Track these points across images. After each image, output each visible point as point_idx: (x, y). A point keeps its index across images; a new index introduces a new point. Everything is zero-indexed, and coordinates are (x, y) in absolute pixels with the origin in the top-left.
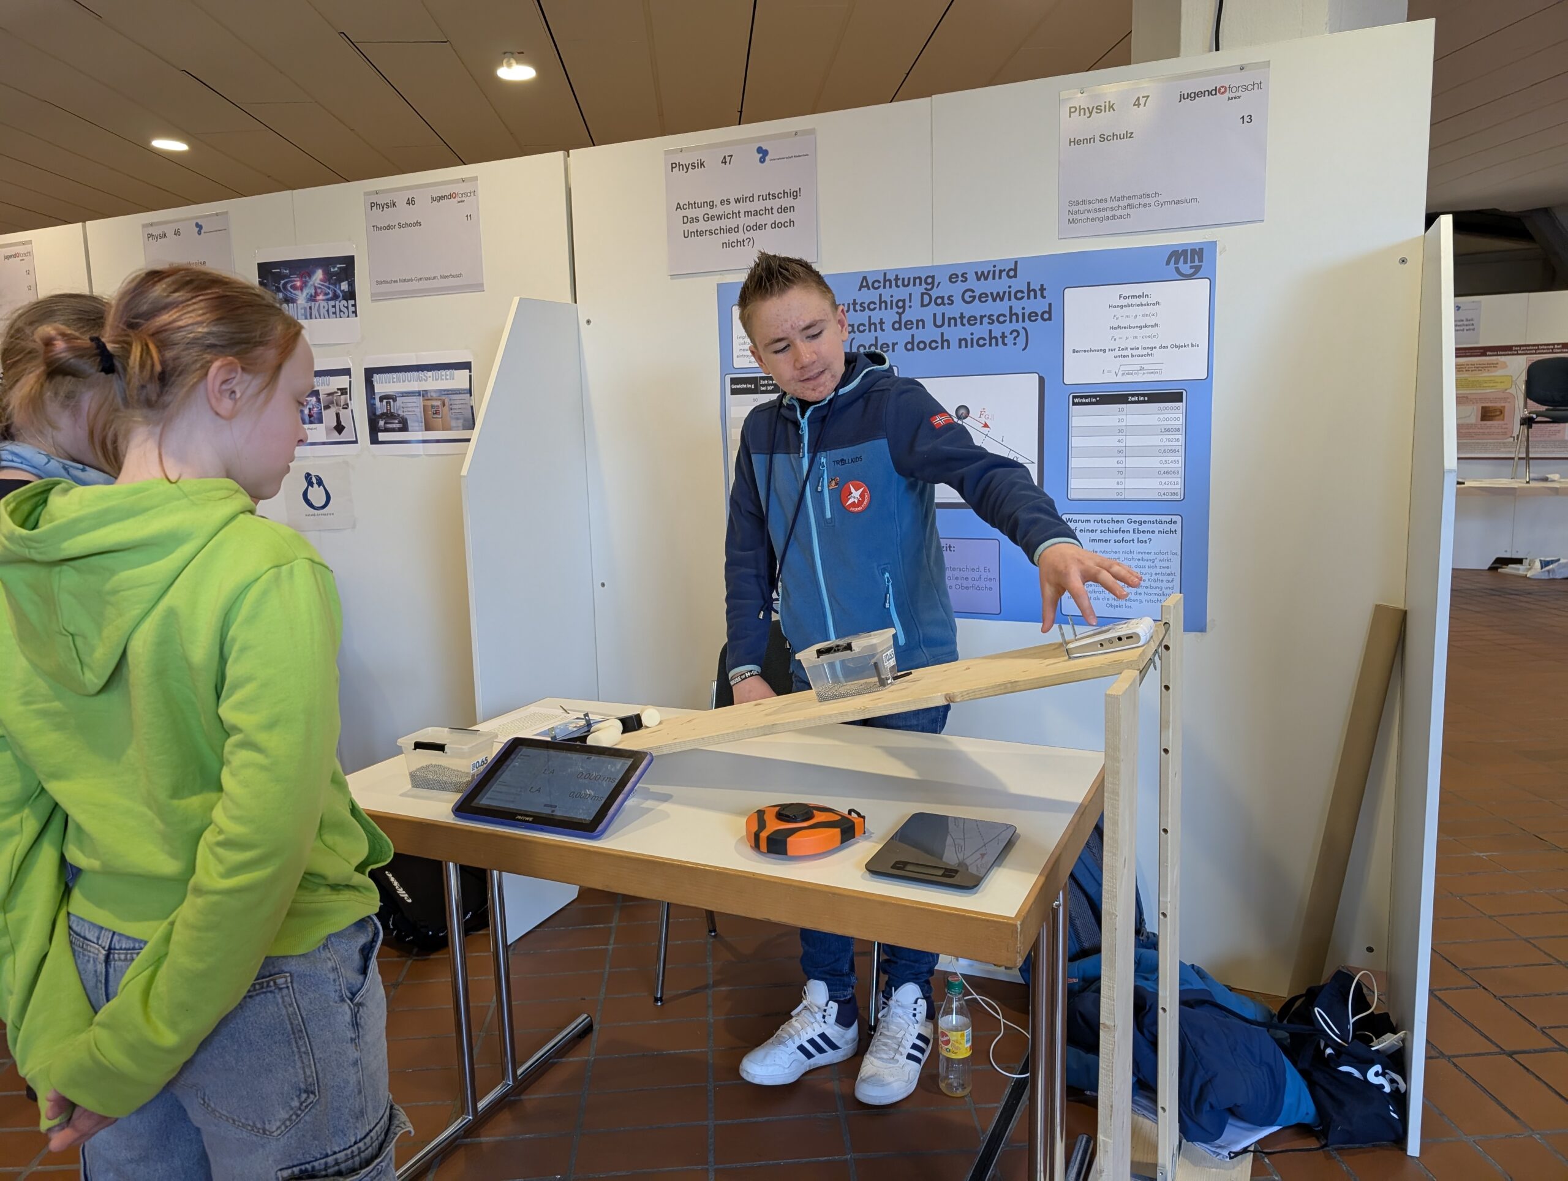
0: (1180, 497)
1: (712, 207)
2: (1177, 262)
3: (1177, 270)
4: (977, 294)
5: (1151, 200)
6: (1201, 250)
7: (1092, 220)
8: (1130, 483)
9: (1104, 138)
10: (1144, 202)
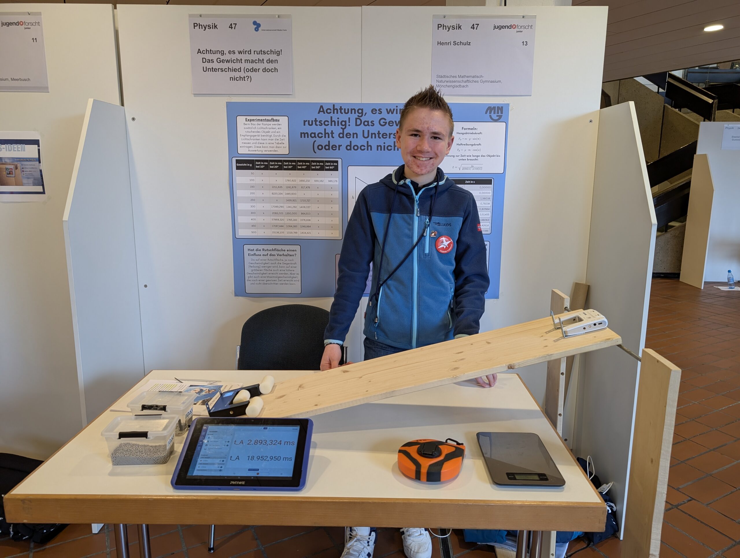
0: (489, 232)
1: (223, 54)
2: (490, 113)
3: (490, 116)
4: (388, 121)
5: (479, 79)
6: (502, 107)
7: (449, 86)
9: (455, 43)
10: (475, 79)
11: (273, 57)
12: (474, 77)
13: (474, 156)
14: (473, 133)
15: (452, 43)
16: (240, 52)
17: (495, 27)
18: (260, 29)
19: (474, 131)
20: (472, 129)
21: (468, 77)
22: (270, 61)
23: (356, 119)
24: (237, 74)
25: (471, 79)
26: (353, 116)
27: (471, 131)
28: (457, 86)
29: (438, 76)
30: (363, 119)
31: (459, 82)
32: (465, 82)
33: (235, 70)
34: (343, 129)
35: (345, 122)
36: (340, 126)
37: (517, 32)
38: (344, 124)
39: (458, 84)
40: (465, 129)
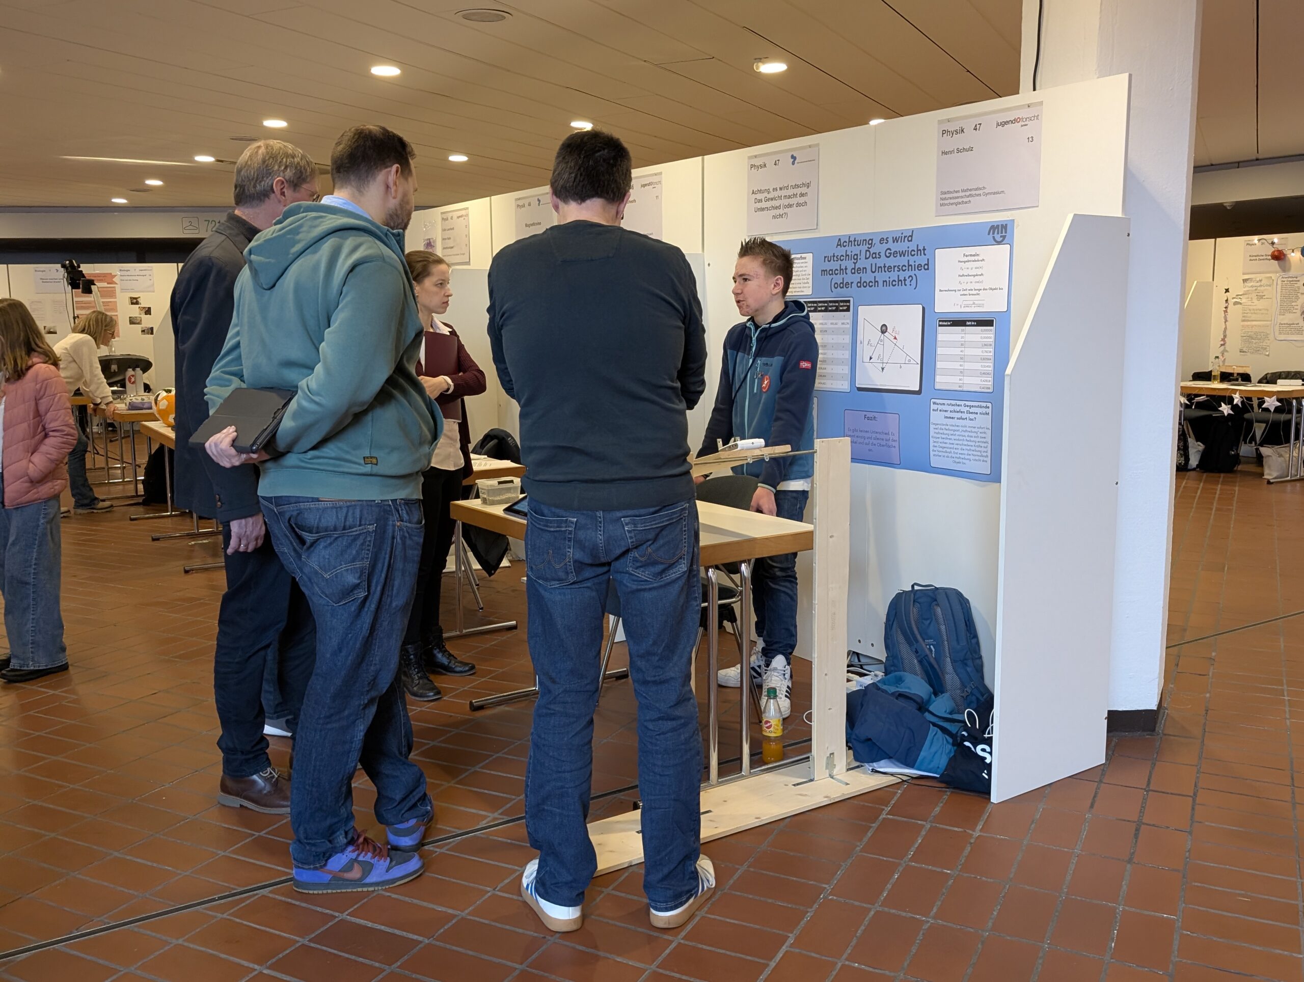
0: (991, 390)
1: (769, 193)
2: (993, 234)
3: (994, 237)
4: (892, 252)
5: (981, 192)
6: (1006, 225)
7: (952, 204)
8: (967, 380)
9: (959, 151)
10: (977, 192)
11: (804, 190)
12: (976, 189)
13: (975, 290)
14: (975, 261)
15: (956, 151)
16: (781, 189)
17: (998, 125)
18: (796, 162)
19: (976, 258)
20: (974, 255)
21: (970, 190)
22: (802, 195)
23: (866, 251)
24: (777, 212)
25: (973, 192)
26: (864, 248)
27: (973, 258)
28: (960, 203)
29: (943, 193)
30: (872, 251)
31: (962, 197)
32: (968, 197)
33: (776, 208)
34: (855, 263)
35: (857, 255)
36: (853, 260)
37: (1022, 126)
38: (856, 258)
39: (960, 200)
40: (967, 256)
